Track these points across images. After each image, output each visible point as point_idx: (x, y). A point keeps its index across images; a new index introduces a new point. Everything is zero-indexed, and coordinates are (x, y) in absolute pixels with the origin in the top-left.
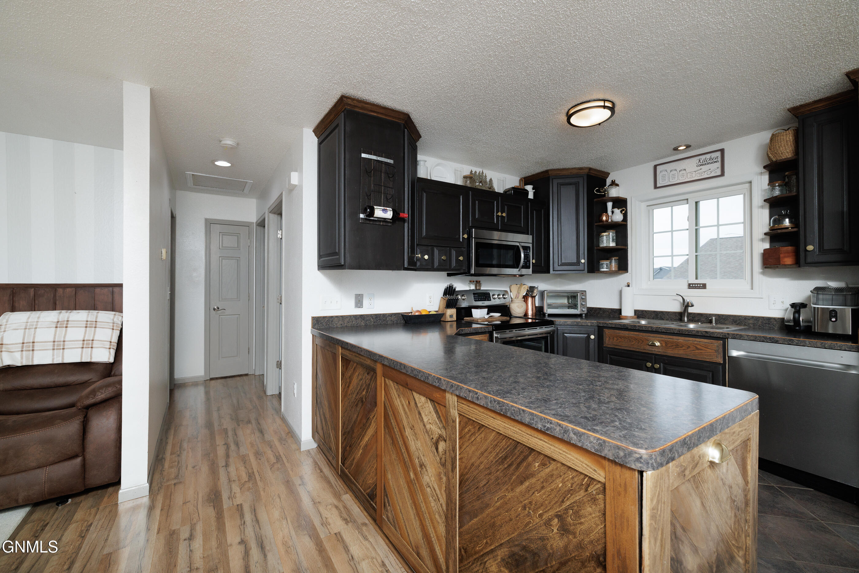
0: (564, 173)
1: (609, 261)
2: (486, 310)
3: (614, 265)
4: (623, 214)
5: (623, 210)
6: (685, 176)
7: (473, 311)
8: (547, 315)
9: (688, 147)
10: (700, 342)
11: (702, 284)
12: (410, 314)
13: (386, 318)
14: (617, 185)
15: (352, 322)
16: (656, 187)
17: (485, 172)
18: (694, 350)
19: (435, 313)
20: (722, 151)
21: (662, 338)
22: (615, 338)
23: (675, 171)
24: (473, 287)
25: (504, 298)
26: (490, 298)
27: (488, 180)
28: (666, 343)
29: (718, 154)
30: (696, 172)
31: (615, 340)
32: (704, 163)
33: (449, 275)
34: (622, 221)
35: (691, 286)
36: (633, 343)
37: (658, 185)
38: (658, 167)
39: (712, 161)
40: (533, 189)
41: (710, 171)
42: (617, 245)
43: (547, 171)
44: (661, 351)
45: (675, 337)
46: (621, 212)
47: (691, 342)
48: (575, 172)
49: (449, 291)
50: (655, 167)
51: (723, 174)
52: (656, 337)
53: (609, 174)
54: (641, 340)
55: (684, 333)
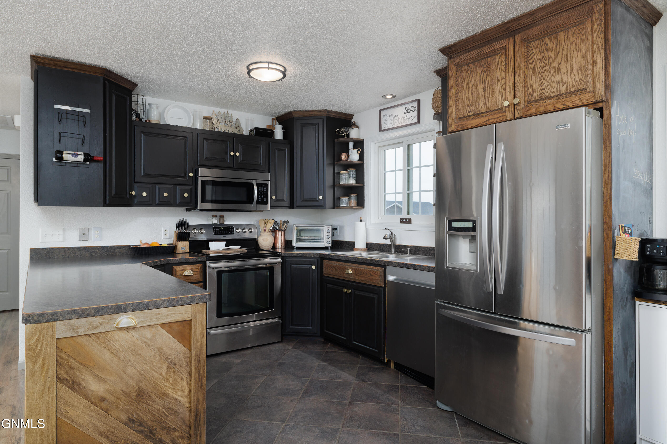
0: (306, 114)
1: (348, 197)
2: (224, 243)
3: (353, 202)
4: (359, 154)
5: (359, 150)
6: (398, 122)
7: (210, 243)
8: (295, 248)
9: (394, 97)
10: (372, 269)
11: (408, 219)
12: (139, 246)
13: (114, 250)
14: (357, 127)
15: (75, 253)
16: (381, 130)
17: (230, 112)
18: (369, 277)
19: (166, 245)
20: (418, 101)
21: (354, 266)
22: (329, 268)
23: (392, 117)
24: (215, 221)
25: (251, 232)
26: (234, 232)
27: (234, 120)
28: (355, 271)
29: (415, 104)
30: (404, 119)
31: (328, 270)
32: (408, 111)
33: (187, 210)
34: (359, 160)
35: (403, 221)
36: (338, 272)
37: (383, 129)
38: (382, 112)
39: (413, 109)
40: (283, 129)
41: (412, 118)
42: (357, 183)
43: (290, 113)
44: (352, 278)
45: (360, 266)
46: (358, 152)
47: (368, 269)
48: (315, 114)
49: (182, 225)
50: (380, 111)
51: (419, 122)
52: (351, 266)
53: (353, 115)
54: (342, 269)
55: (364, 262)
